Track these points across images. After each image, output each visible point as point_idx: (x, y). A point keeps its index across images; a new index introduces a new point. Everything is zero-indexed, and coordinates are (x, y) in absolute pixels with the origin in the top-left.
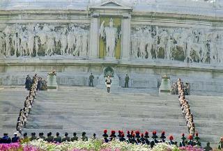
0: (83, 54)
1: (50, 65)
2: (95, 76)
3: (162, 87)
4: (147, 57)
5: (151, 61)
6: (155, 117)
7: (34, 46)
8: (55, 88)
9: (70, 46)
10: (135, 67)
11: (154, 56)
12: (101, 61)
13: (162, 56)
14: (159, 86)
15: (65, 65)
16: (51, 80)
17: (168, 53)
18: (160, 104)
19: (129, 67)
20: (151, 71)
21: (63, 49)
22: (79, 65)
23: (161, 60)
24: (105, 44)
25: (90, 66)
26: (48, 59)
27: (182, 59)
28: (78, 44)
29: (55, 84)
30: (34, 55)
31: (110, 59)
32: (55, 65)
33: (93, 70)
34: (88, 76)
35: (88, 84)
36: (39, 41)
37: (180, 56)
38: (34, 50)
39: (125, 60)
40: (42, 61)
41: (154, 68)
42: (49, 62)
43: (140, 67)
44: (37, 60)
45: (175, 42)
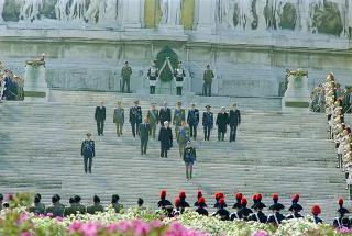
1: (31, 42)
2: (135, 69)
3: (289, 96)
4: (254, 27)
5: (265, 36)
6: (273, 163)
8: (42, 95)
10: (227, 49)
11: (272, 24)
12: (150, 35)
13: (289, 20)
14: (282, 93)
15: (65, 43)
16: (34, 77)
17: (305, 18)
18: (286, 133)
19: (212, 48)
20: (263, 58)
21: (60, 6)
22: (98, 44)
23: (287, 32)
25: (123, 45)
27: (337, 31)
29: (42, 86)
31: (171, 30)
32: (41, 43)
33: (130, 55)
34: (119, 69)
35: (117, 87)
37: (332, 24)
39: (204, 33)
40: (12, 34)
41: (273, 51)
42: (27, 34)
43: (240, 49)
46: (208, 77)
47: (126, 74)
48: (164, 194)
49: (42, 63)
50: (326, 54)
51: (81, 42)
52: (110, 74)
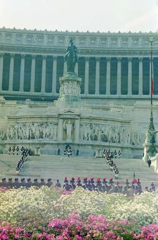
0: (54, 138)
1: (37, 144)
2: (61, 150)
3: (97, 155)
4: (88, 140)
5: (90, 142)
6: (95, 170)
7: (29, 134)
8: (39, 155)
9: (48, 134)
10: (82, 145)
11: (92, 139)
12: (64, 142)
13: (96, 139)
14: (95, 155)
15: (45, 144)
16: (37, 151)
17: (99, 138)
18: (98, 163)
19: (78, 145)
20: (90, 147)
21: (44, 136)
22: (52, 144)
23: (95, 141)
24: (66, 133)
25: (58, 144)
26: (36, 141)
27: (106, 141)
28: (52, 133)
29: (39, 153)
30: (29, 139)
31: (69, 141)
32: (40, 144)
33: (60, 146)
34: (57, 150)
36: (32, 131)
37: (105, 140)
38: (29, 136)
39: (77, 141)
40: (33, 142)
41: (92, 145)
42: (37, 142)
43: (85, 145)
44: (31, 141)
45: (103, 132)
46: (78, 151)
47: (59, 151)
48: (66, 179)
49: (39, 148)
50: (104, 146)
51: (49, 144)
52: (55, 151)
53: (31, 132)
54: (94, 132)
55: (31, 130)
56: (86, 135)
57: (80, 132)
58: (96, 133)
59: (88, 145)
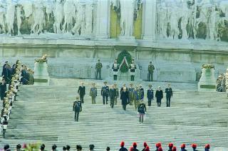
0: (87, 31)
1: (38, 47)
2: (104, 64)
4: (180, 37)
5: (187, 43)
7: (16, 20)
8: (45, 81)
9: (68, 20)
10: (163, 51)
11: (191, 36)
12: (113, 42)
13: (202, 34)
14: (198, 79)
15: (60, 48)
16: (40, 69)
17: (212, 31)
18: (201, 105)
19: (153, 51)
20: (186, 57)
21: (57, 25)
22: (81, 48)
23: (201, 41)
24: (119, 17)
25: (97, 49)
26: (35, 38)
28: (79, 18)
29: (45, 75)
30: (15, 33)
31: (127, 39)
32: (45, 48)
33: (101, 55)
34: (94, 64)
35: (93, 76)
36: (23, 12)
38: (15, 25)
39: (148, 41)
40: (26, 42)
41: (192, 53)
42: (36, 42)
43: (171, 51)
44: (19, 40)
45: (222, 15)
46: (151, 69)
47: (99, 67)
51: (69, 47)
52: (88, 68)
53: (19, 15)
54: (198, 16)
55: (19, 9)
56: (174, 24)
57: (158, 15)
58: (202, 19)
59: (180, 52)
